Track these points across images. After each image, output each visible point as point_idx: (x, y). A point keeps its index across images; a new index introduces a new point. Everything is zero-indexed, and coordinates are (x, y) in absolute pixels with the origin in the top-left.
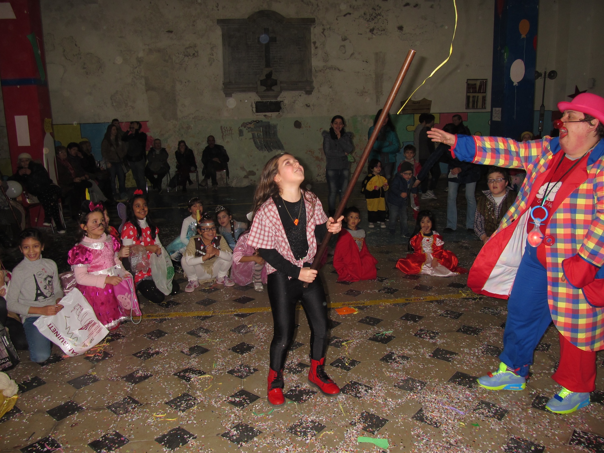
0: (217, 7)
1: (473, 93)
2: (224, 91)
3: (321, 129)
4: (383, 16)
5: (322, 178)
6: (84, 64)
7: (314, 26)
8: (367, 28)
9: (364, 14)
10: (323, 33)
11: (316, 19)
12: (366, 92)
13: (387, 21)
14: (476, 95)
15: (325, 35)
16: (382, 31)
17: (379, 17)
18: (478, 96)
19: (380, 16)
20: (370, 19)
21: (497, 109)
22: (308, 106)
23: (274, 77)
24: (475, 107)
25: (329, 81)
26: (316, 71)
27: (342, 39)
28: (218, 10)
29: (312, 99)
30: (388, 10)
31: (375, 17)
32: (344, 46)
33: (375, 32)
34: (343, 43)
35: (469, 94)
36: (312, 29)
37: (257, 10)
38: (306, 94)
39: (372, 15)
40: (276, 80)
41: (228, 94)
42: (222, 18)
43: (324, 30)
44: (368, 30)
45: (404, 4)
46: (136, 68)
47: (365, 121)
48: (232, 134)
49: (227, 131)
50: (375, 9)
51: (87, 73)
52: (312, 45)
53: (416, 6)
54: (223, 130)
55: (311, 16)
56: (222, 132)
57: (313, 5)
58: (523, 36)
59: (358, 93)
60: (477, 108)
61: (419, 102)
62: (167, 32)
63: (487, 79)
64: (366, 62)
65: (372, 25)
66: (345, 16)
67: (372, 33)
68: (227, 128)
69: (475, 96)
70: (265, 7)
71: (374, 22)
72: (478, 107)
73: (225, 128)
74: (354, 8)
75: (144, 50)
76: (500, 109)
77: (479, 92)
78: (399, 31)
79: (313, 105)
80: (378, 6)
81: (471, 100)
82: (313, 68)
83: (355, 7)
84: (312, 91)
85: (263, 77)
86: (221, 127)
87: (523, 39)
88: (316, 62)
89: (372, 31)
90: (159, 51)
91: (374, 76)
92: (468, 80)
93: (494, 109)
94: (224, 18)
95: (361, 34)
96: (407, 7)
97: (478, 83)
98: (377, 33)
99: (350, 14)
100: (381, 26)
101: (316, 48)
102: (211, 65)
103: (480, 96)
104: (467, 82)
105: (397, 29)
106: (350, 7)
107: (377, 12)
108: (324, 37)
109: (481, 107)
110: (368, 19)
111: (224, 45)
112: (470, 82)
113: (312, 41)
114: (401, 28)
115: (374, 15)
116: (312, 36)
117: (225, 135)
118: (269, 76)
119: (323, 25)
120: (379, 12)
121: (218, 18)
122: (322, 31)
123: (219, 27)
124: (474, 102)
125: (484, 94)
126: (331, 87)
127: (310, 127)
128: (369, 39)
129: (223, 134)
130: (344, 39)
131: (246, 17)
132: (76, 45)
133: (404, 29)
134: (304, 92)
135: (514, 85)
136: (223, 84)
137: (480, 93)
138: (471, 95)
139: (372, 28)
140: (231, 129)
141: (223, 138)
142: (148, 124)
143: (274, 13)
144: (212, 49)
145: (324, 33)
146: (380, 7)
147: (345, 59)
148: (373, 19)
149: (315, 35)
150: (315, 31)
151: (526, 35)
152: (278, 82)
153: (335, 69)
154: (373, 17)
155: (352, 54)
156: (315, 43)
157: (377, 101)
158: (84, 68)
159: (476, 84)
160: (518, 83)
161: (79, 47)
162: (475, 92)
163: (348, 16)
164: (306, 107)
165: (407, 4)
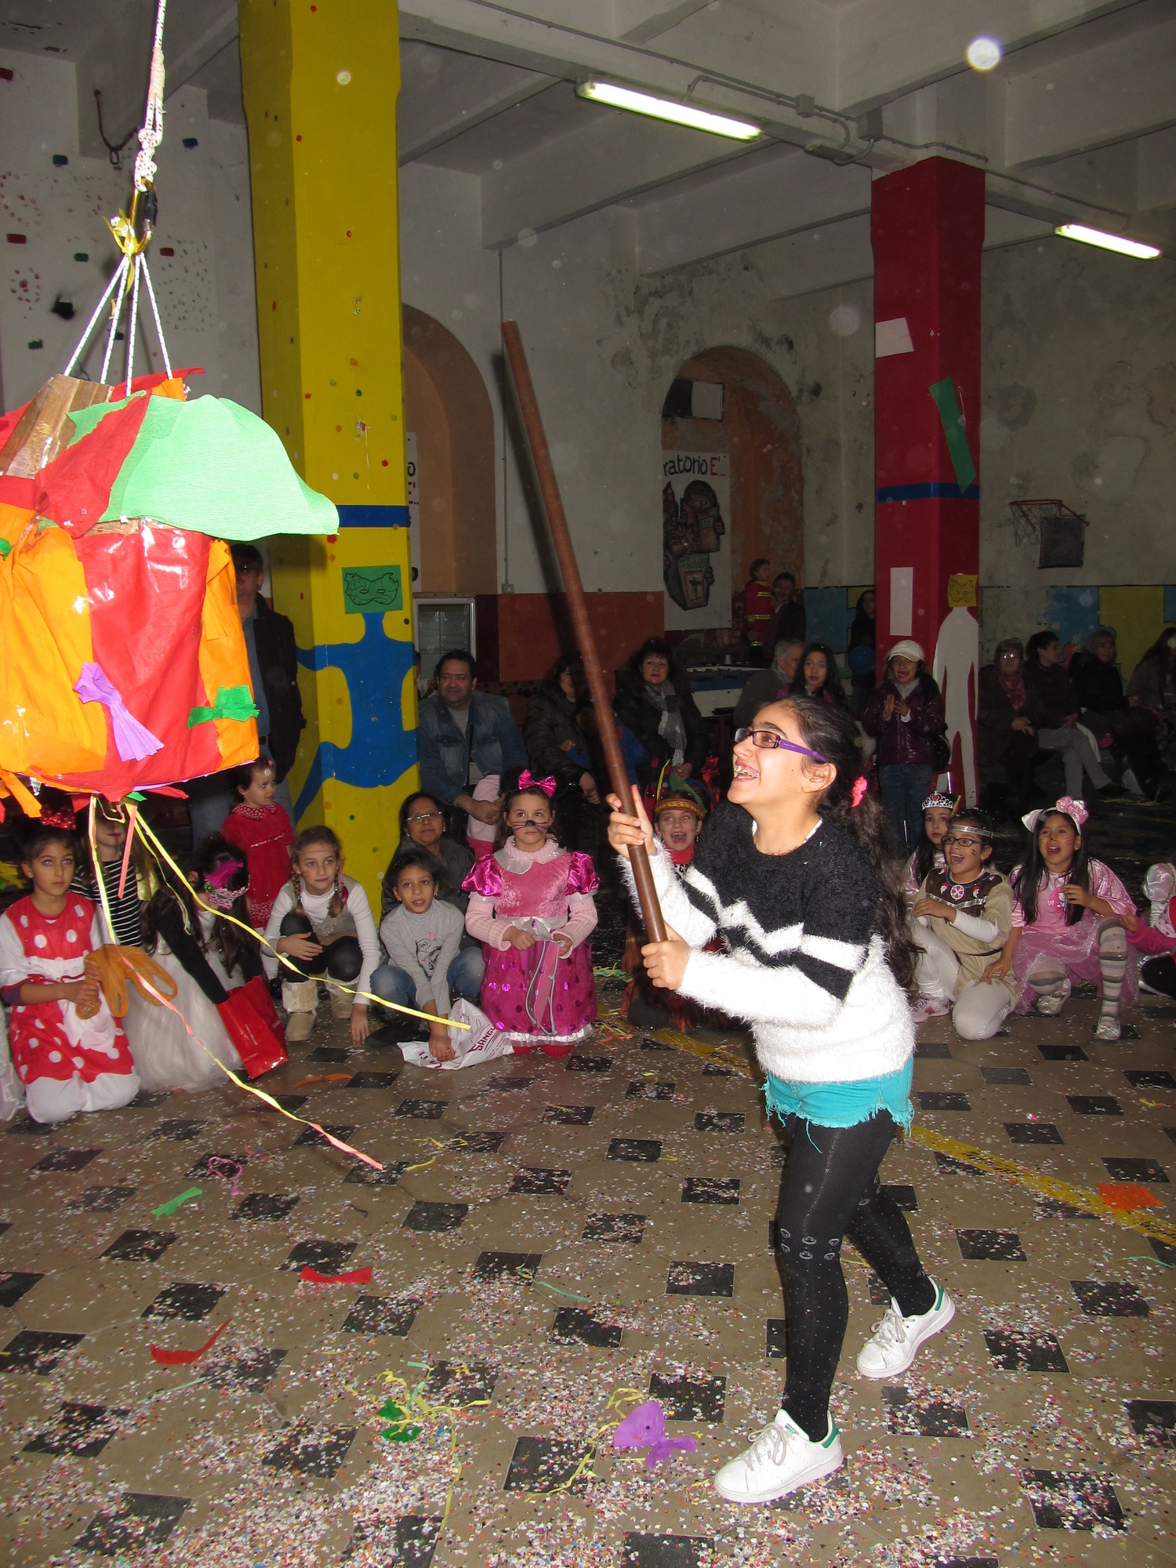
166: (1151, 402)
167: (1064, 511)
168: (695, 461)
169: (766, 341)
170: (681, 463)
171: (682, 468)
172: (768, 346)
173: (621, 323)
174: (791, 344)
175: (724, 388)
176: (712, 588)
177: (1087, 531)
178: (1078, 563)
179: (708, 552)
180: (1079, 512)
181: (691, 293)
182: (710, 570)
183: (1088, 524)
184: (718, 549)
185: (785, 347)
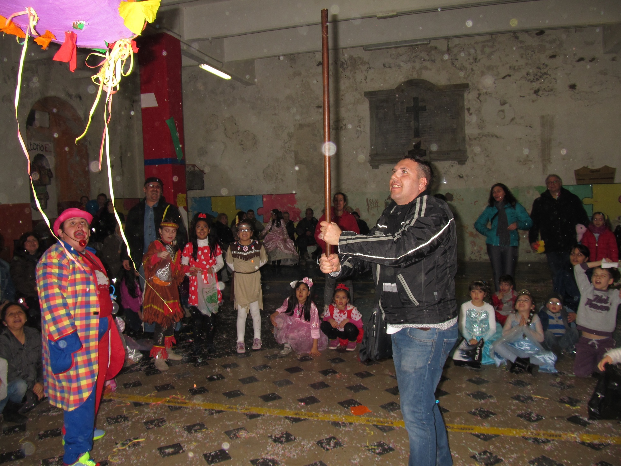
0: (365, 80)
2: (370, 163)
3: (475, 202)
4: (550, 75)
5: (476, 256)
6: (242, 141)
7: (468, 92)
8: (531, 89)
9: (527, 74)
10: (478, 98)
11: (470, 84)
12: (530, 161)
13: (555, 80)
15: (480, 101)
16: (549, 91)
17: (545, 76)
19: (547, 75)
20: (534, 79)
22: (461, 177)
23: (422, 147)
25: (486, 150)
26: (470, 139)
27: (501, 103)
28: (366, 83)
29: (465, 169)
30: (556, 68)
31: (540, 77)
32: (503, 111)
33: (540, 93)
34: (502, 108)
36: (466, 95)
37: (407, 80)
38: (459, 164)
39: (536, 75)
40: (425, 151)
41: (375, 167)
42: (370, 90)
43: (479, 95)
44: (533, 91)
45: (577, 59)
46: (287, 142)
47: (528, 193)
48: (377, 207)
49: (373, 203)
50: (540, 68)
51: (244, 149)
52: (466, 112)
53: (593, 60)
54: (369, 203)
55: (465, 81)
56: (368, 204)
57: (466, 70)
59: (520, 161)
61: (597, 171)
62: (317, 107)
64: (530, 127)
65: (536, 85)
66: (504, 78)
67: (537, 95)
68: (372, 200)
70: (415, 76)
71: (538, 82)
73: (371, 201)
74: (514, 69)
75: (294, 126)
78: (571, 90)
79: (467, 176)
80: (544, 64)
82: (467, 137)
83: (516, 68)
84: (466, 161)
85: (411, 148)
86: (367, 200)
88: (470, 130)
89: (536, 92)
90: (309, 125)
91: (539, 142)
94: (372, 90)
95: (523, 97)
96: (582, 62)
98: (543, 94)
99: (509, 76)
100: (548, 86)
101: (471, 114)
102: (358, 137)
105: (568, 88)
106: (510, 68)
107: (543, 71)
108: (479, 102)
110: (532, 79)
111: (371, 117)
113: (466, 107)
114: (573, 87)
115: (539, 74)
116: (466, 103)
117: (371, 208)
118: (417, 146)
119: (478, 90)
120: (545, 71)
121: (366, 91)
122: (477, 96)
123: (367, 100)
126: (487, 156)
127: (463, 199)
128: (533, 101)
129: (369, 207)
130: (503, 103)
131: (394, 87)
132: (235, 124)
133: (577, 88)
134: (456, 162)
136: (370, 156)
139: (536, 89)
140: (377, 202)
141: (368, 211)
142: (296, 197)
143: (424, 82)
144: (359, 121)
145: (480, 98)
146: (547, 66)
147: (504, 125)
148: (537, 79)
149: (469, 101)
150: (469, 97)
152: (428, 152)
153: (492, 136)
154: (536, 77)
155: (513, 120)
156: (469, 109)
157: (544, 170)
158: (242, 145)
161: (238, 126)
163: (508, 78)
164: (458, 178)
165: (581, 59)
166: (225, 129)
167: (196, 168)
168: (38, 145)
169: (70, 96)
170: (32, 146)
171: (32, 148)
172: (71, 98)
173: (6, 82)
174: (80, 98)
175: (49, 114)
176: (48, 201)
177: (205, 176)
178: (202, 188)
179: (46, 185)
180: (201, 169)
181: (37, 72)
182: (47, 193)
183: (205, 174)
184: (50, 184)
185: (78, 99)
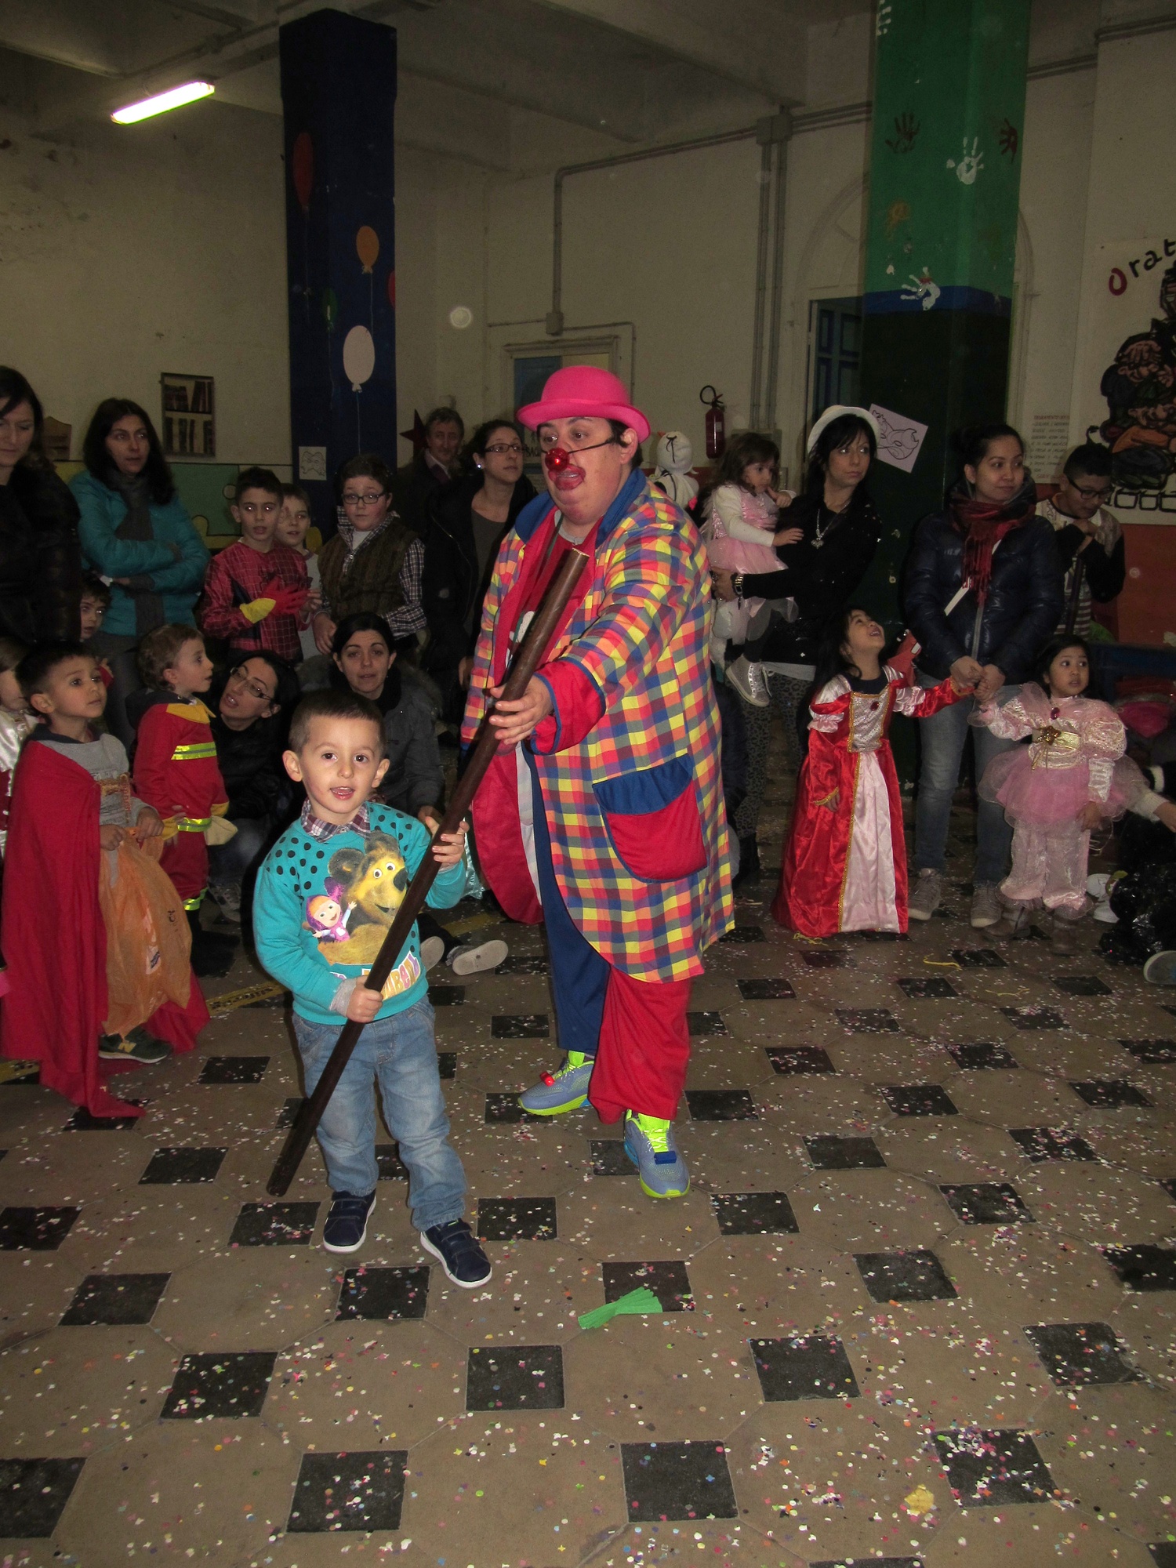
1: (178, 410)
14: (189, 416)
18: (193, 422)
21: (313, 450)
24: (188, 451)
35: (169, 414)
53: (4, 145)
58: (367, 268)
60: (192, 454)
63: (211, 378)
69: (185, 421)
72: (196, 450)
76: (323, 450)
77: (195, 411)
81: (176, 429)
87: (368, 274)
92: (164, 375)
93: (302, 449)
97: (190, 386)
103: (200, 419)
104: (162, 382)
109: (202, 452)
112: (170, 382)
124: (183, 434)
125: (207, 417)
135: (354, 389)
137: (198, 412)
138: (176, 416)
151: (373, 267)
159: (184, 389)
160: (362, 385)
162: (186, 410)
